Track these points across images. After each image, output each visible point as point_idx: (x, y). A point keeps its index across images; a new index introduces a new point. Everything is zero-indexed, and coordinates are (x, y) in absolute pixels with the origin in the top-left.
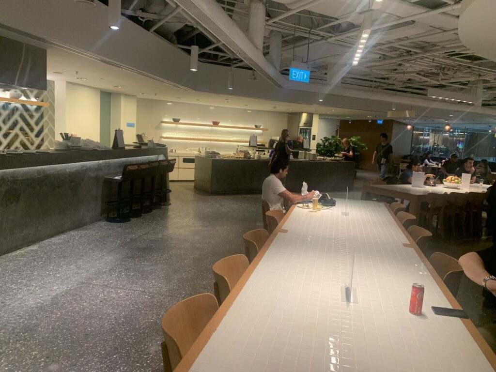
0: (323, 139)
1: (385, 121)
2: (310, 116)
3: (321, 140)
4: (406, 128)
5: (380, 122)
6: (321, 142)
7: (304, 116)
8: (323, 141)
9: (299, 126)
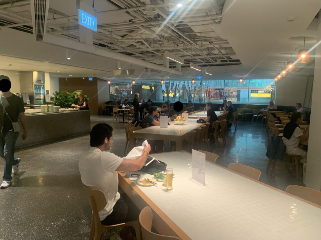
0: (55, 94)
1: (94, 78)
2: (42, 74)
3: (53, 94)
4: (107, 83)
5: (91, 79)
6: (53, 96)
7: (35, 74)
8: (55, 95)
9: (33, 83)
